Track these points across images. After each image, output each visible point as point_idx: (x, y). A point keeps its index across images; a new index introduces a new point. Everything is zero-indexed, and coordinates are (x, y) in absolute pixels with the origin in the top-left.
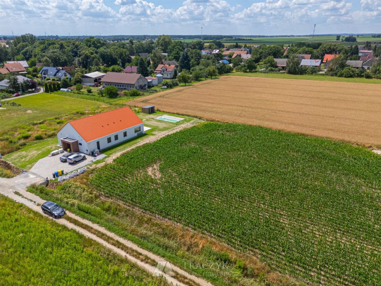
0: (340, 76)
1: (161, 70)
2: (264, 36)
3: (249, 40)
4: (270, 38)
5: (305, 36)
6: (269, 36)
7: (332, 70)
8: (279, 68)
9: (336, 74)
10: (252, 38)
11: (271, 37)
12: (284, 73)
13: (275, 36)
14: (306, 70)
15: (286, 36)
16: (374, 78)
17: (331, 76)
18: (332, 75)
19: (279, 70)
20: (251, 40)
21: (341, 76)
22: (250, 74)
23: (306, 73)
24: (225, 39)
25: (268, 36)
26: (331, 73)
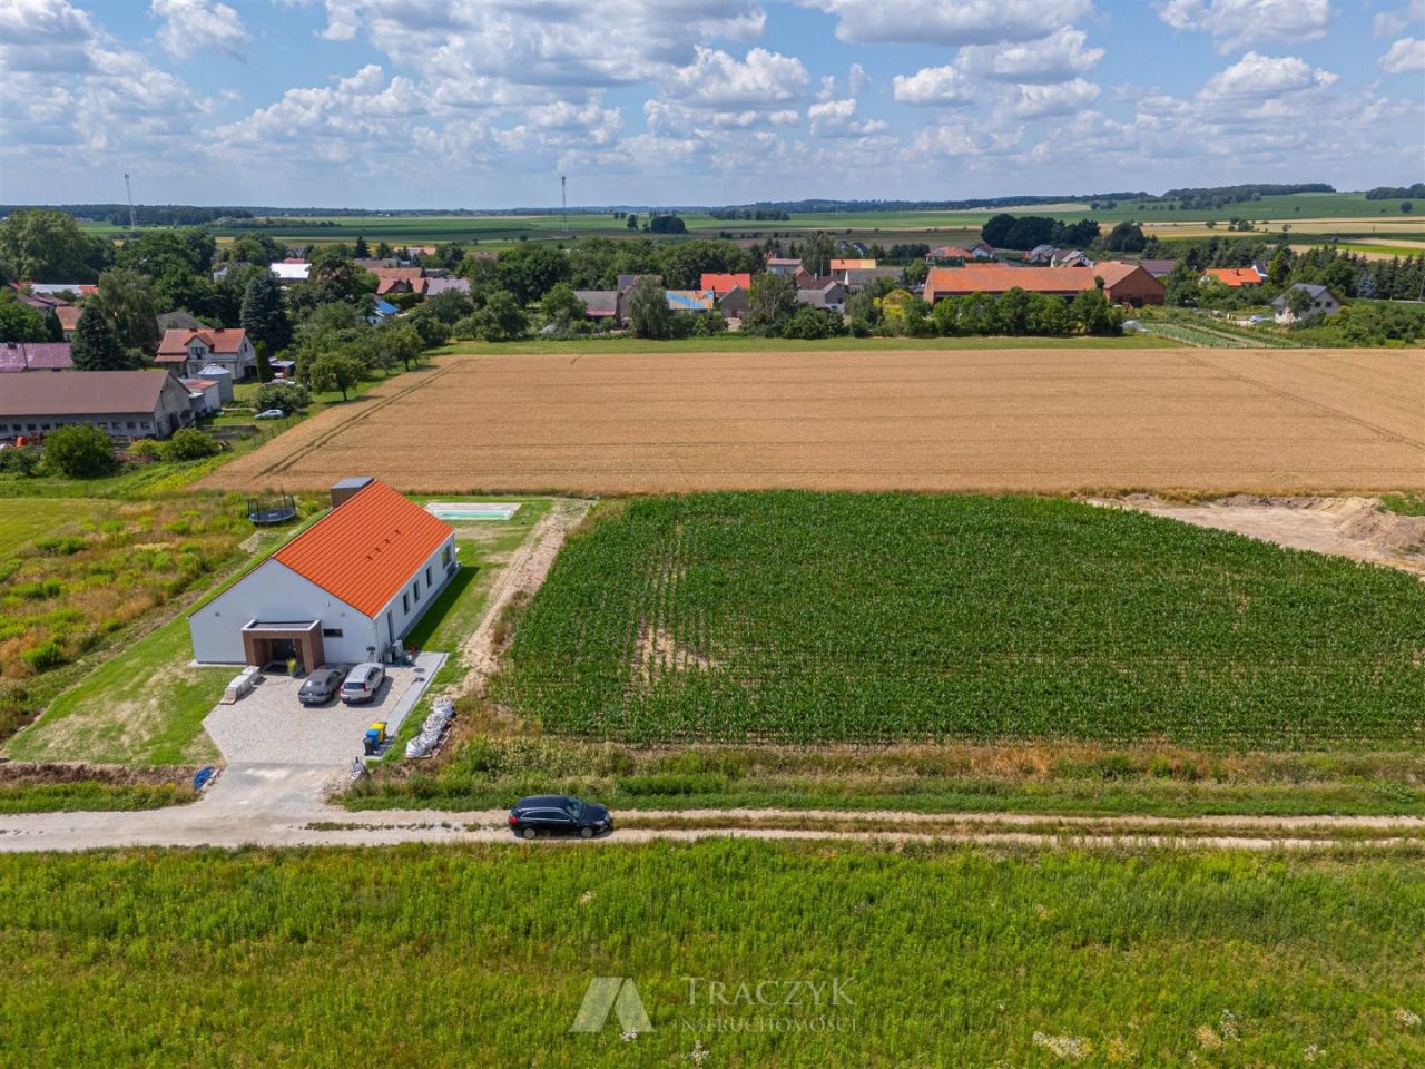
0: (790, 337)
1: (185, 349)
2: (364, 213)
3: (323, 225)
4: (388, 219)
5: (515, 212)
6: (385, 213)
7: (763, 320)
8: (604, 321)
9: (779, 332)
10: (335, 220)
11: (392, 214)
12: (625, 336)
13: (405, 212)
14: (693, 324)
15: (444, 213)
16: (877, 334)
17: (767, 336)
18: (769, 336)
19: (608, 329)
20: (331, 224)
21: (794, 334)
22: (511, 345)
23: (694, 334)
24: (222, 220)
25: (377, 212)
26: (763, 327)
